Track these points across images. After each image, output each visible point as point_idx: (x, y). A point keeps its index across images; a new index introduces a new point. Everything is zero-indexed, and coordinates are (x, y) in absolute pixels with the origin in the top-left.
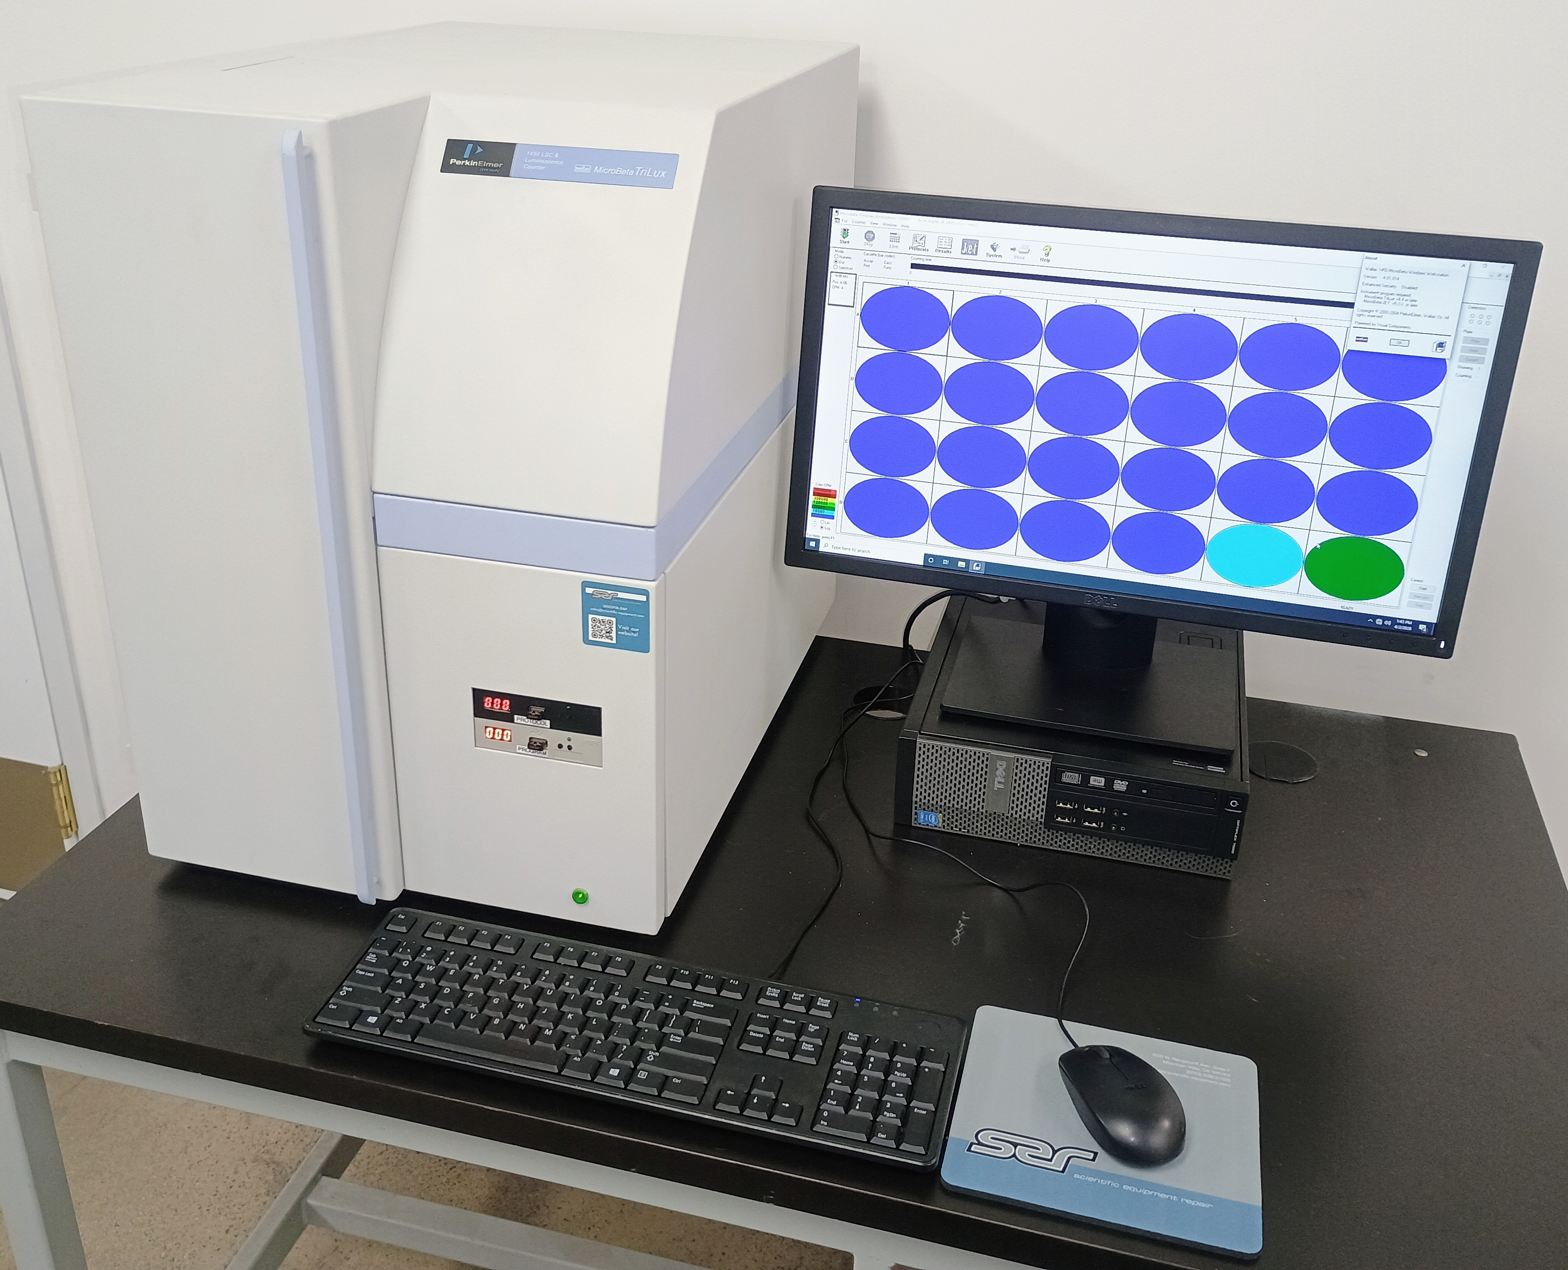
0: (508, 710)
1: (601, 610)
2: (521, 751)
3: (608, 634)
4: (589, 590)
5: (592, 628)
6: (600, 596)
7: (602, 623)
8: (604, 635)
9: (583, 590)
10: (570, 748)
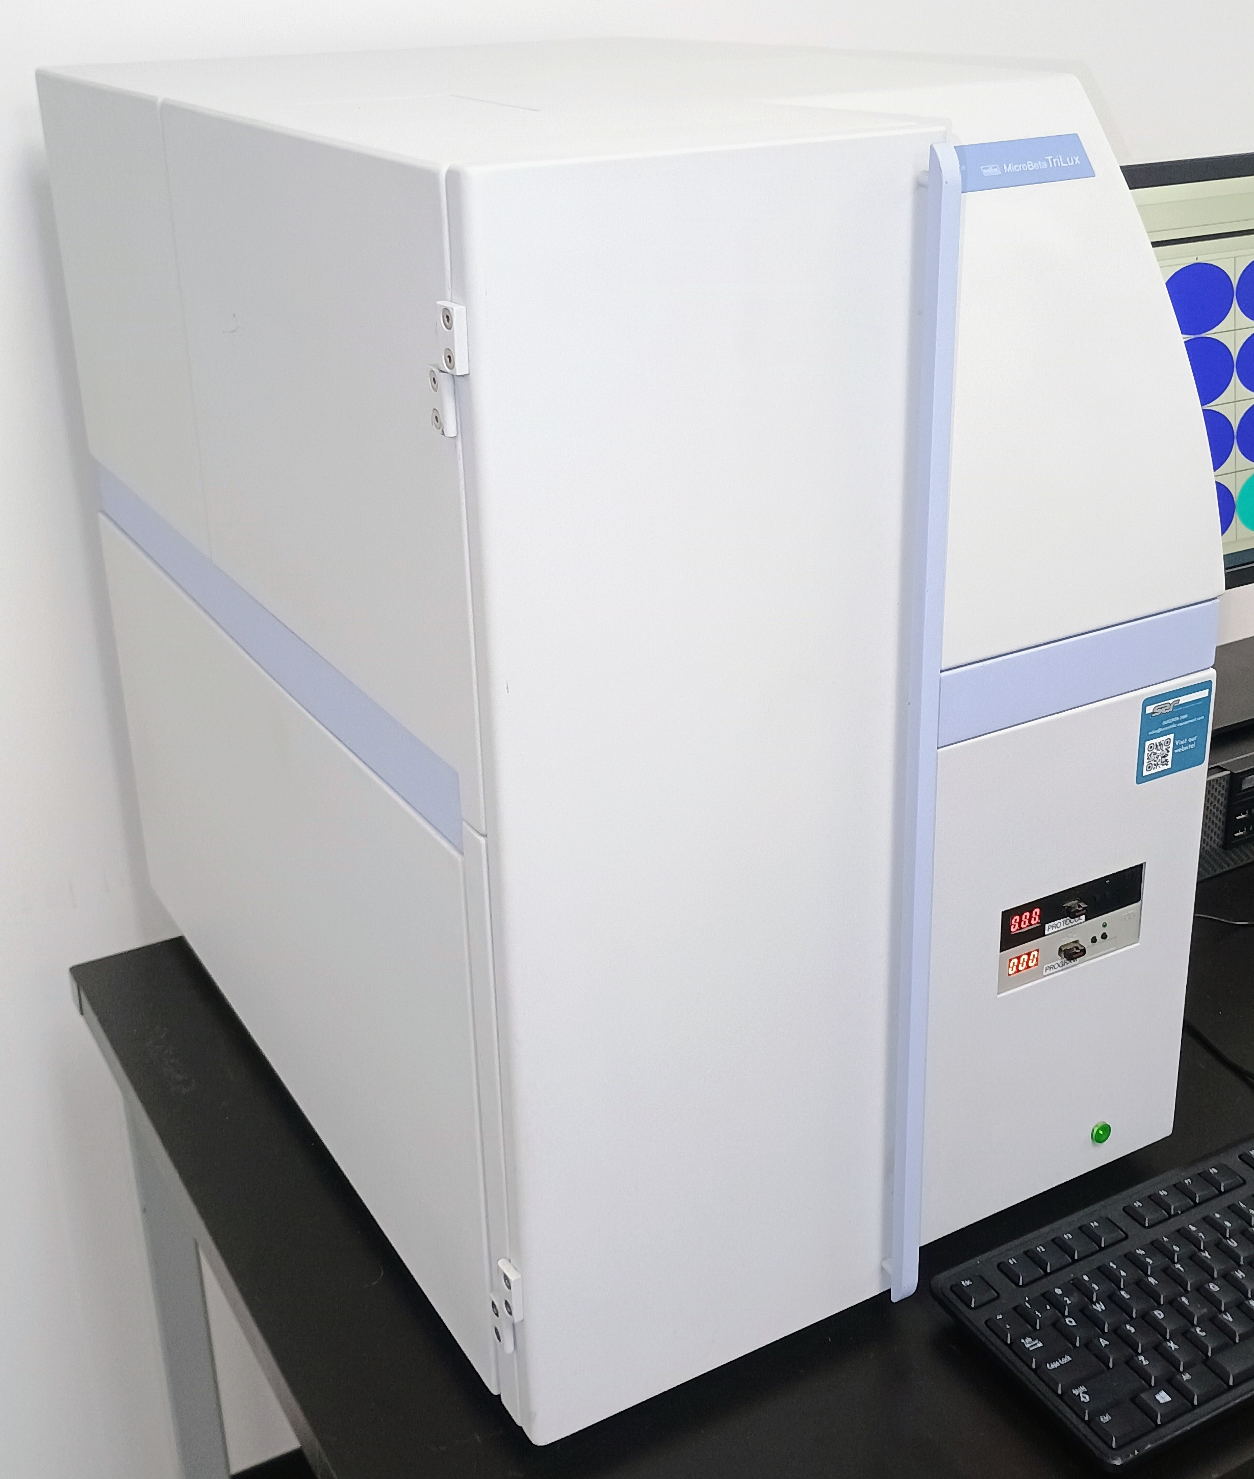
0: (1038, 923)
1: (1160, 730)
2: (1048, 972)
3: (1163, 759)
4: (1149, 710)
5: (1148, 758)
6: (1160, 711)
7: (1159, 747)
8: (1160, 763)
9: (1144, 710)
10: (1104, 936)
